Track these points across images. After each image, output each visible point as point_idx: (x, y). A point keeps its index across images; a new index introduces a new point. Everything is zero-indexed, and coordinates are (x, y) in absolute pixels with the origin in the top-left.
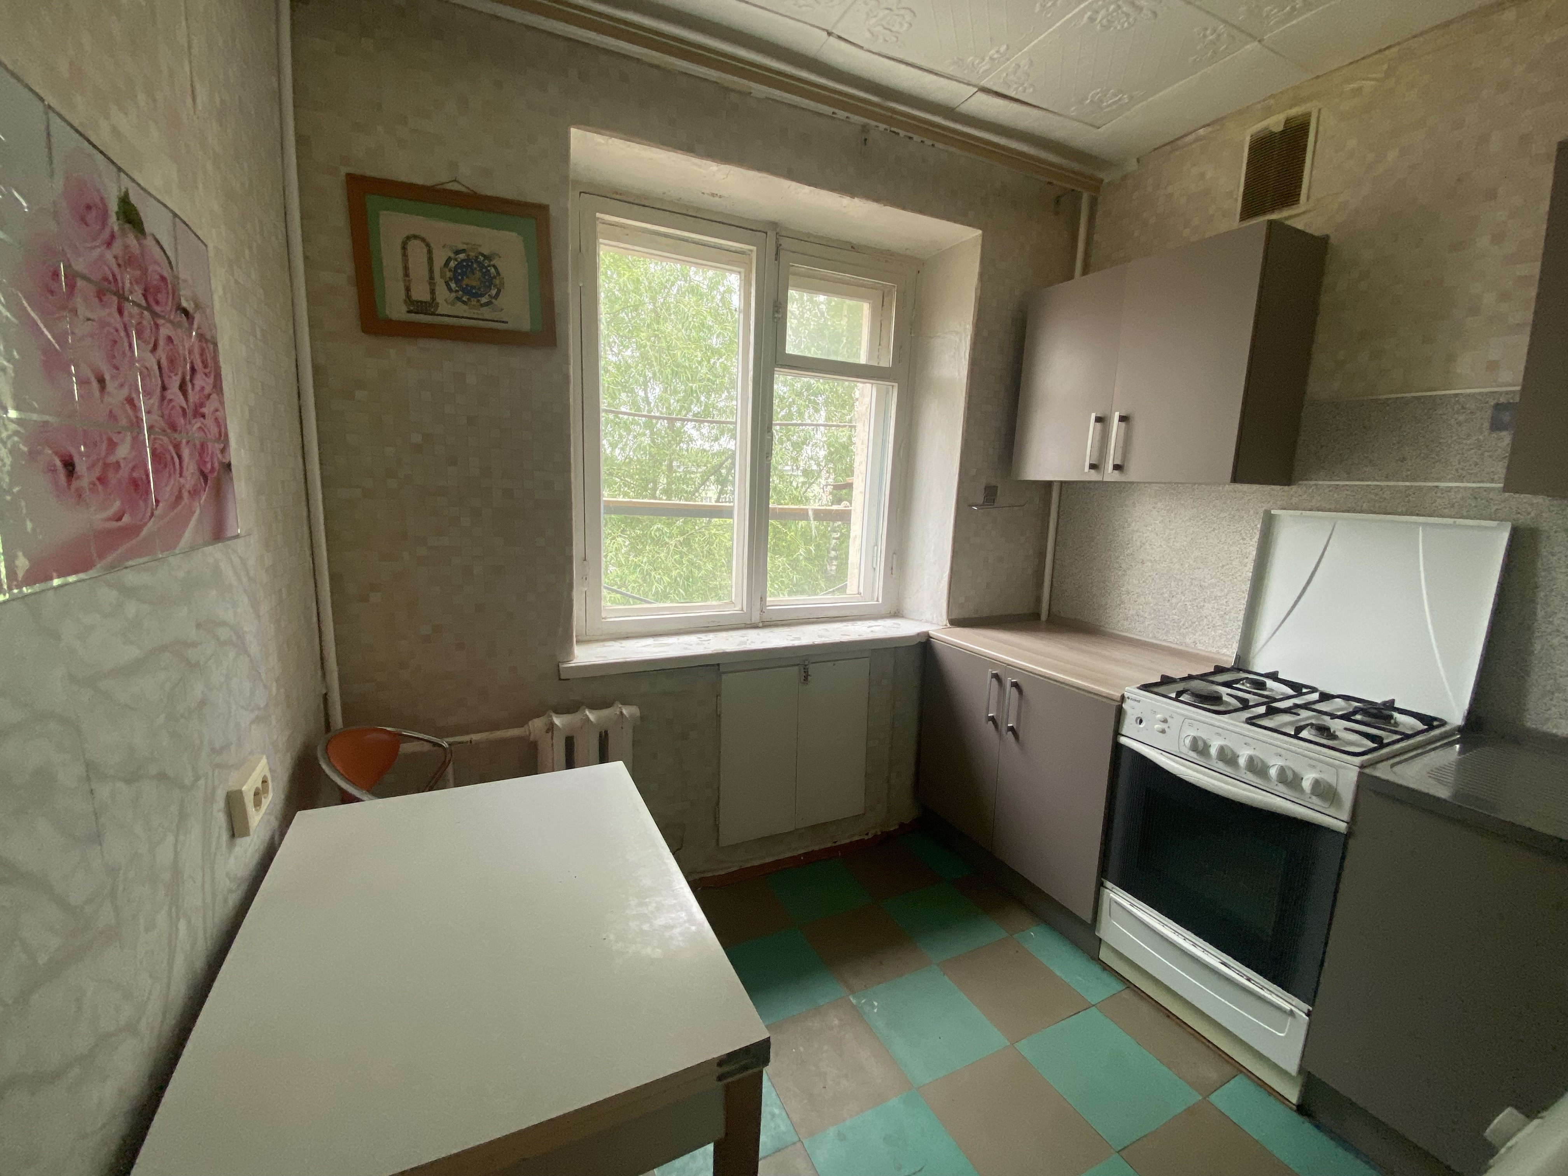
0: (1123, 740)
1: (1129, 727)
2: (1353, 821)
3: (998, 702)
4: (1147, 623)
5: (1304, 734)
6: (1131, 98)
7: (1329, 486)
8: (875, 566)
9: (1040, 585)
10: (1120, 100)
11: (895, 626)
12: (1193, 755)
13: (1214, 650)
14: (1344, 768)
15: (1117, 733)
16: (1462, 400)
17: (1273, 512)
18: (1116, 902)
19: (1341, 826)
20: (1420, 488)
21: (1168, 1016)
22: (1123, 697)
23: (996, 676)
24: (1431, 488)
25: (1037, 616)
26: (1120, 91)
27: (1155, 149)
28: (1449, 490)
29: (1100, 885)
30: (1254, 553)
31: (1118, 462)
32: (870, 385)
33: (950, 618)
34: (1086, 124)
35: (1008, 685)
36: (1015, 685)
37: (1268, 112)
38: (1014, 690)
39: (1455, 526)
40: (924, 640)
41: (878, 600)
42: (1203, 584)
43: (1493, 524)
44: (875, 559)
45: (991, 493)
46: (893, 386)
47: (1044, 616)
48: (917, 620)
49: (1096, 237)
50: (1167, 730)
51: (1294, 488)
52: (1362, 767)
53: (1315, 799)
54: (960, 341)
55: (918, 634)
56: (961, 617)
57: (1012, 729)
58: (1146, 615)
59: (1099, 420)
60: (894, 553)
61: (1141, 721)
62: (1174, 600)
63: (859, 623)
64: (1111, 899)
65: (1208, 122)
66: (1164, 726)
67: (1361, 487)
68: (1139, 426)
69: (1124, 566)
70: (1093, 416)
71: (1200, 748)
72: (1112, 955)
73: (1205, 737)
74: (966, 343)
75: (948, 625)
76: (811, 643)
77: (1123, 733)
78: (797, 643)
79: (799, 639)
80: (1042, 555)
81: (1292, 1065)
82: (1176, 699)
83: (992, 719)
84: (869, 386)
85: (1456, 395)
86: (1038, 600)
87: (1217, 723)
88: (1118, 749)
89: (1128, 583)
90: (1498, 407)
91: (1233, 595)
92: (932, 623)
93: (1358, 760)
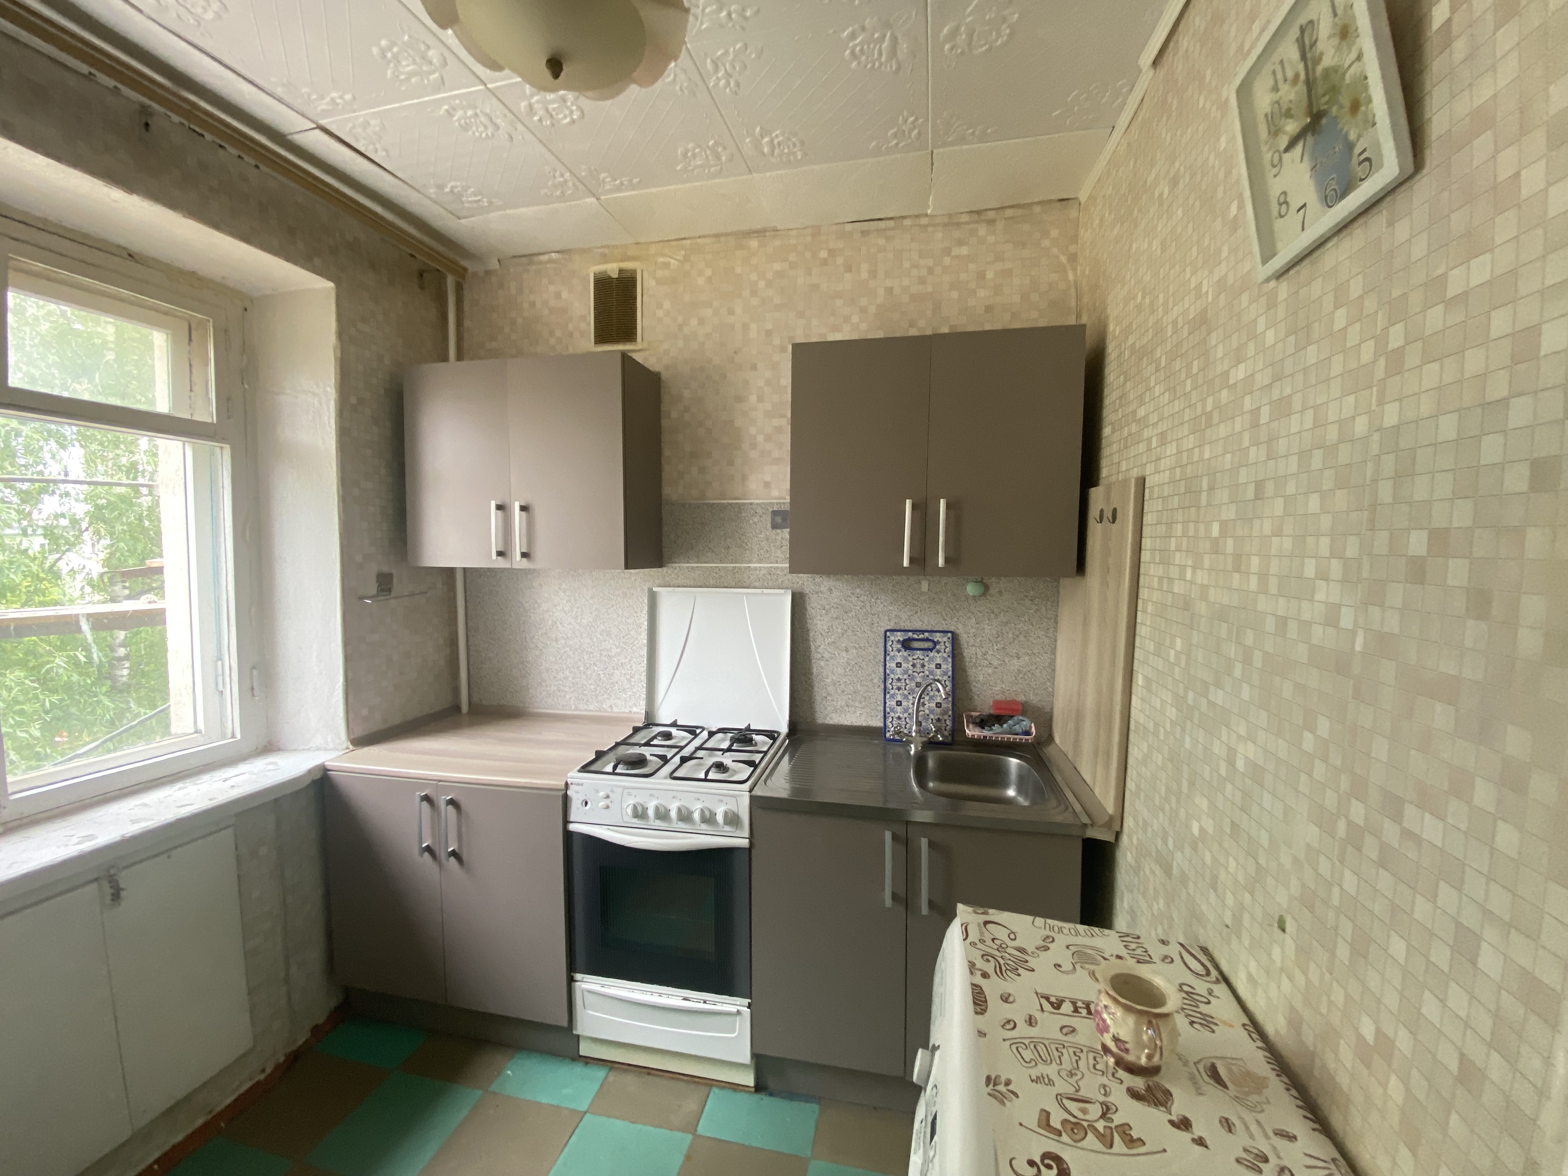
0: (572, 827)
1: (575, 813)
2: (751, 838)
3: (433, 828)
4: (568, 697)
5: (711, 776)
6: (491, 203)
7: (688, 568)
8: (221, 688)
9: (455, 675)
10: (479, 201)
11: (271, 767)
12: (636, 822)
13: (627, 710)
14: (739, 796)
15: (566, 821)
16: (754, 507)
17: (655, 589)
18: (590, 992)
19: (744, 843)
20: (740, 568)
21: (649, 1074)
22: (567, 784)
23: (427, 798)
24: (746, 568)
25: (457, 708)
26: (481, 194)
27: (514, 257)
28: (756, 569)
29: (571, 980)
30: (646, 623)
31: (524, 550)
32: (181, 443)
33: (352, 737)
34: (446, 210)
35: (442, 805)
36: (451, 802)
37: (605, 259)
38: (451, 809)
39: (763, 593)
40: (318, 776)
41: (233, 736)
42: (610, 653)
43: (783, 591)
44: (220, 679)
45: (385, 583)
46: (221, 448)
47: (465, 708)
48: (303, 750)
49: (467, 323)
50: (610, 805)
51: (664, 570)
52: (750, 791)
53: (727, 828)
54: (320, 404)
55: (310, 771)
56: (366, 733)
57: (454, 854)
58: (566, 689)
59: (499, 507)
60: (254, 668)
61: (586, 803)
62: (589, 672)
63: (206, 777)
64: (583, 991)
65: (558, 249)
66: (608, 801)
67: (707, 567)
68: (539, 513)
69: (540, 645)
70: (493, 504)
71: (640, 813)
72: (592, 1045)
73: (642, 802)
74: (329, 408)
75: (351, 747)
76: (119, 838)
77: (572, 819)
78: (88, 846)
79: (91, 837)
80: (453, 642)
81: (745, 1056)
82: (613, 773)
83: (428, 849)
84: (179, 444)
85: (751, 504)
86: (456, 691)
87: (649, 786)
88: (569, 836)
89: (546, 661)
90: (775, 513)
91: (635, 660)
92: (325, 749)
93: (747, 786)
